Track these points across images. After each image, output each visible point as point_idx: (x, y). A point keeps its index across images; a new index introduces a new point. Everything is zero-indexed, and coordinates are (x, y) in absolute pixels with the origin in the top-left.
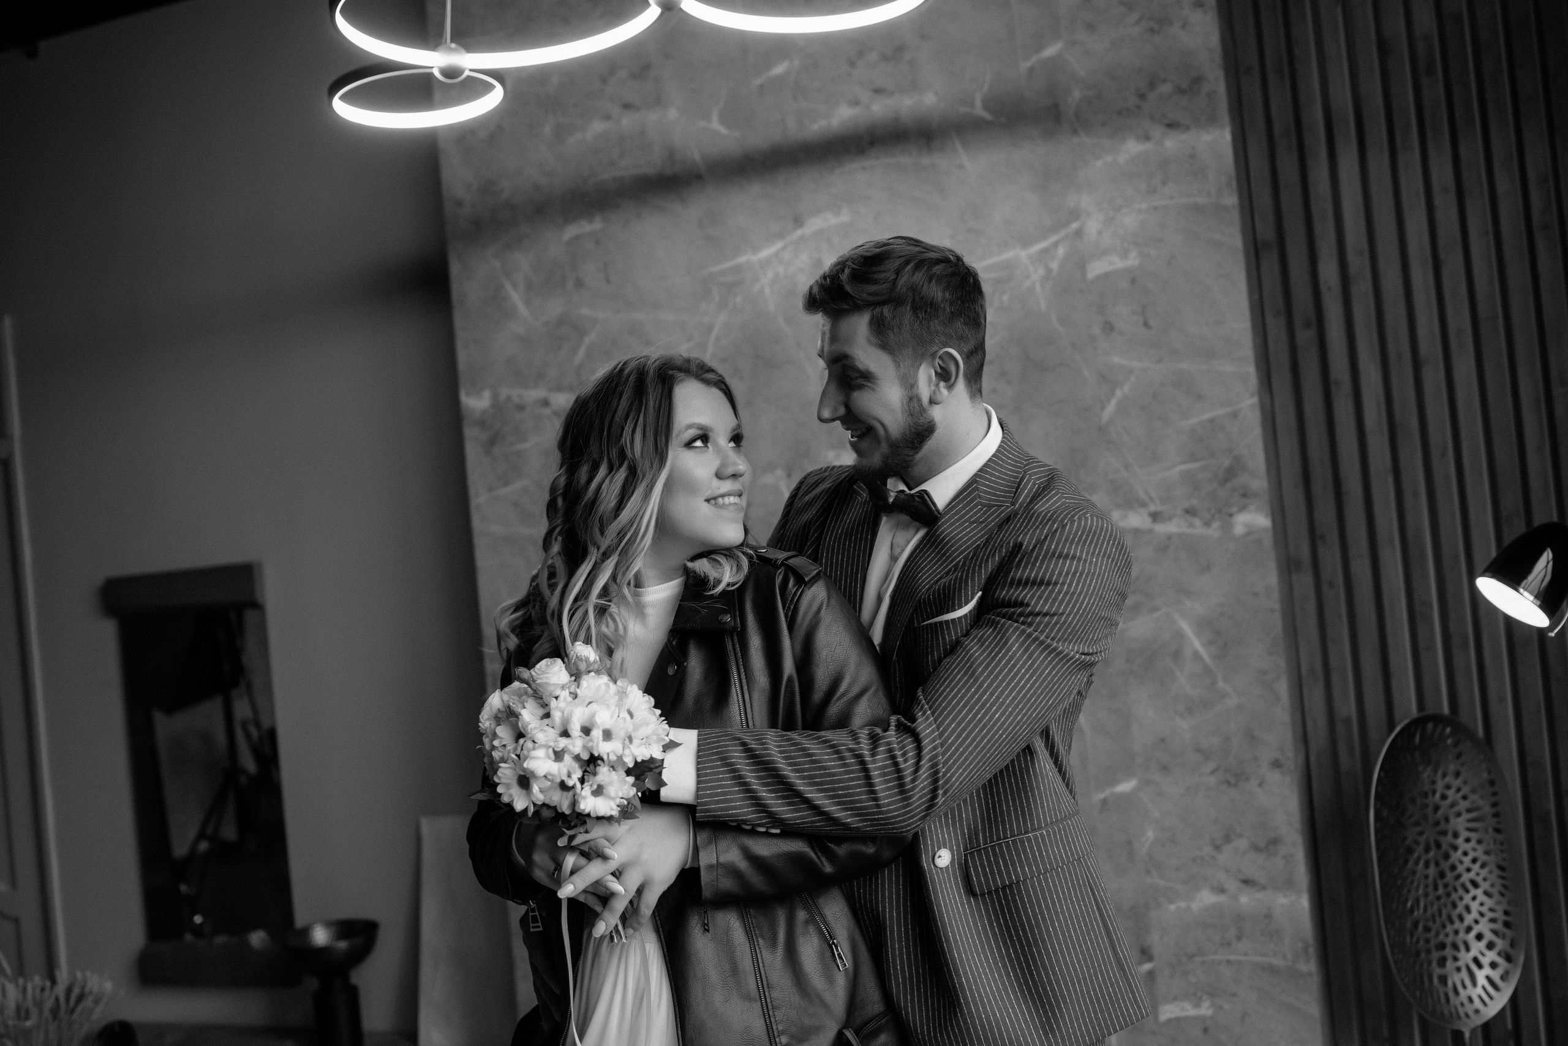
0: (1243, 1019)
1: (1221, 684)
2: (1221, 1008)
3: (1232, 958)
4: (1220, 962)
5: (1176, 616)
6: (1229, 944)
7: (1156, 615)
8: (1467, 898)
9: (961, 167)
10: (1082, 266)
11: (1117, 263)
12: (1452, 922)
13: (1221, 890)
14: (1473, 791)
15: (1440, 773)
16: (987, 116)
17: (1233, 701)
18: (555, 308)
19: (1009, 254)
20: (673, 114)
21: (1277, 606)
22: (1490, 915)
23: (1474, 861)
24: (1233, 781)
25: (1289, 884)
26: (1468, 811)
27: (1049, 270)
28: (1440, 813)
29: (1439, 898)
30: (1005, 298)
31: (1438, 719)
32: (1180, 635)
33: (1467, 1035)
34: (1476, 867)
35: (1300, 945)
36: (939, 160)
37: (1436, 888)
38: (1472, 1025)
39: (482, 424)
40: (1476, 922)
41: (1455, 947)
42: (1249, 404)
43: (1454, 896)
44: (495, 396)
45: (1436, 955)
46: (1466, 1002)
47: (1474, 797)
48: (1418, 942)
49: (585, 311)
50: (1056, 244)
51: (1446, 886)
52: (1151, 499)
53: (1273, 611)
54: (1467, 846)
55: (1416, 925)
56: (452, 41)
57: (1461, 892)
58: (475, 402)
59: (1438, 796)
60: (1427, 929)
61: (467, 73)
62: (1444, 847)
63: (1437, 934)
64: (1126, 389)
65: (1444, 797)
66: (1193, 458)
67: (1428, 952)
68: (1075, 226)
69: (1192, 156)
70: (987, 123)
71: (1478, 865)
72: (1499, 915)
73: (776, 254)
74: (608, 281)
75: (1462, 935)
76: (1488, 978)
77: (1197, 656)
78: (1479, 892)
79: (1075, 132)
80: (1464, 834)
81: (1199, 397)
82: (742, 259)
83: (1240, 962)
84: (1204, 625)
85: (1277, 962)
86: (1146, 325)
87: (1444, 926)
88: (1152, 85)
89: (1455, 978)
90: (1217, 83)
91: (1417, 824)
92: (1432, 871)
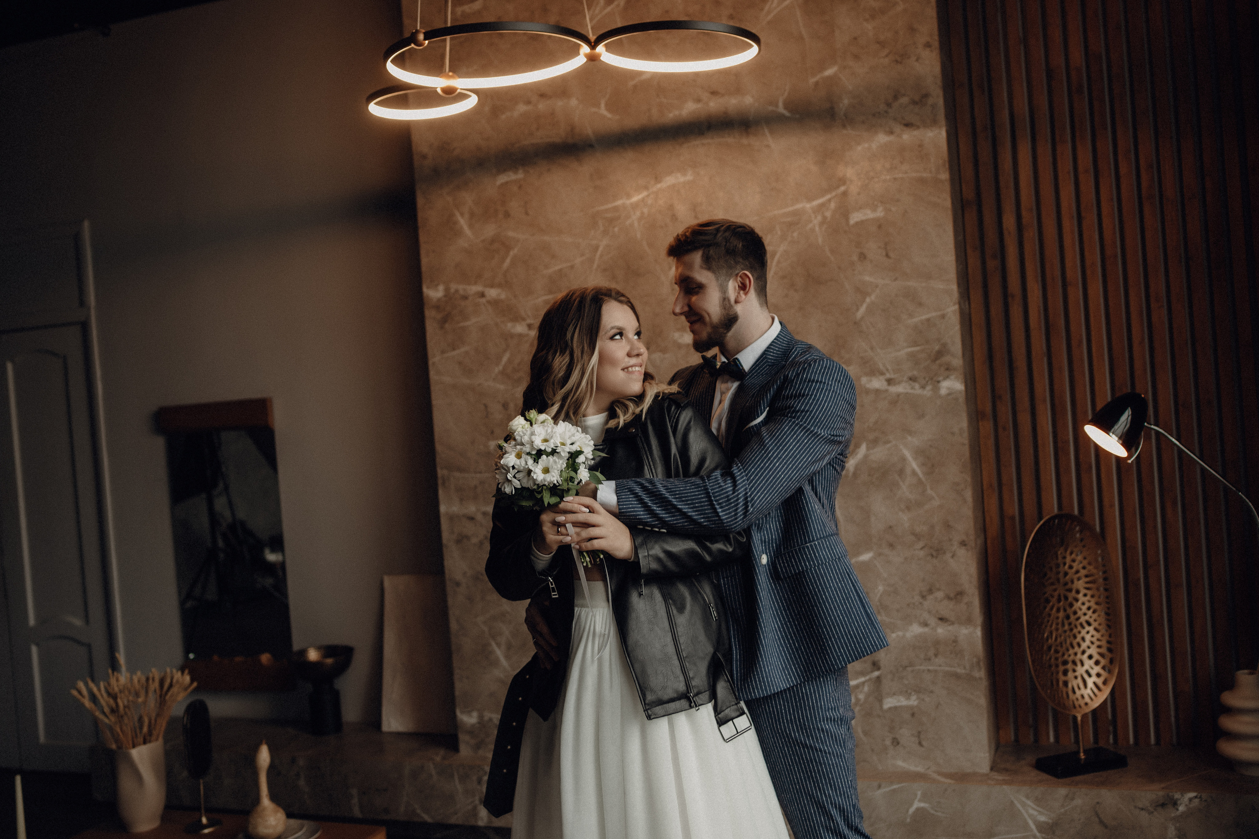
0: (937, 707)
1: (929, 491)
2: (923, 700)
3: (931, 668)
4: (924, 671)
5: (901, 447)
6: (929, 659)
7: (888, 445)
8: (1083, 632)
9: (768, 146)
10: (846, 216)
11: (868, 214)
12: (1073, 647)
13: (926, 625)
14: (1090, 564)
15: (1068, 552)
16: (787, 114)
17: (936, 503)
18: (490, 230)
19: (799, 206)
20: (574, 102)
21: (966, 442)
22: (1098, 643)
23: (1089, 608)
24: (934, 554)
25: (969, 621)
26: (1086, 576)
27: (825, 218)
28: (1067, 577)
29: (1065, 632)
30: (795, 234)
31: (1070, 517)
32: (903, 459)
33: (1079, 718)
34: (1090, 613)
35: (975, 660)
36: (753, 141)
37: (1063, 625)
38: (1083, 712)
39: (437, 307)
40: (1089, 647)
41: (1074, 663)
42: (952, 310)
43: (1075, 631)
44: (447, 290)
45: (1061, 668)
46: (1080, 698)
47: (1089, 567)
48: (1050, 659)
49: (511, 234)
50: (830, 200)
51: (1070, 624)
52: (887, 370)
53: (963, 444)
54: (1085, 599)
55: (1050, 648)
56: (450, 71)
57: (1079, 628)
58: (433, 293)
59: (1066, 567)
60: (1057, 652)
61: (459, 91)
62: (1070, 599)
63: (1063, 655)
64: (873, 297)
65: (1071, 567)
66: (915, 344)
67: (1057, 666)
68: (842, 189)
69: (920, 146)
70: (787, 118)
71: (1091, 611)
72: (1104, 643)
73: (643, 200)
74: (527, 214)
75: (1079, 656)
76: (1095, 683)
77: (914, 473)
78: (1091, 629)
79: (844, 126)
80: (1083, 591)
81: (920, 304)
82: (619, 203)
83: (936, 671)
84: (919, 453)
85: (960, 671)
86: (887, 256)
87: (1068, 650)
88: (896, 98)
89: (1073, 683)
90: (938, 98)
91: (1052, 584)
92: (1061, 614)
